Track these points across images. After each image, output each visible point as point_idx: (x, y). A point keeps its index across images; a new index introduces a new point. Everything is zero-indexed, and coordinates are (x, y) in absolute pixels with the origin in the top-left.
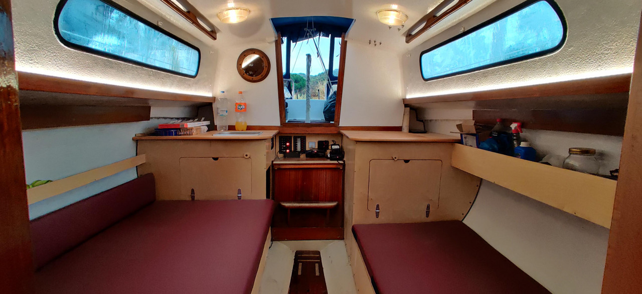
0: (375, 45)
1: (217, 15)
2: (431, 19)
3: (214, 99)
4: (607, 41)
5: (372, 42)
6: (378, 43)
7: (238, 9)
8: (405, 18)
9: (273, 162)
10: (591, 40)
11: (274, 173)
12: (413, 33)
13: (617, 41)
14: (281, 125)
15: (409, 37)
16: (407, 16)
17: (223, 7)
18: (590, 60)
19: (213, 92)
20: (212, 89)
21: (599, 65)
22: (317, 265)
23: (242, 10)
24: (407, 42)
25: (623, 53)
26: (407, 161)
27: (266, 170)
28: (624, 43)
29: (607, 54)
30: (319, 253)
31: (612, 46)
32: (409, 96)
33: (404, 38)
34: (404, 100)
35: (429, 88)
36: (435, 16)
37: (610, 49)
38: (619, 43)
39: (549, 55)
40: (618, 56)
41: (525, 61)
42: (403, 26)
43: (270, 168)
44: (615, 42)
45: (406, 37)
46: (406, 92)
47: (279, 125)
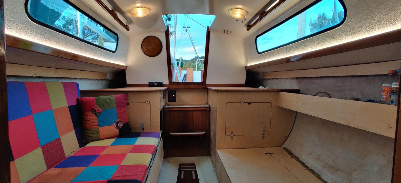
0: (228, 33)
1: (130, 11)
2: (262, 14)
3: (126, 67)
4: (372, 15)
5: (226, 32)
6: (229, 32)
7: (143, 7)
8: (246, 13)
9: (164, 106)
10: (362, 16)
11: (164, 113)
12: (251, 24)
13: (378, 14)
14: (169, 83)
15: (249, 27)
16: (247, 12)
17: (133, 6)
18: (362, 28)
19: (126, 63)
20: (125, 61)
21: (368, 30)
22: (193, 173)
23: (145, 8)
24: (248, 30)
25: (382, 21)
26: (249, 104)
27: (160, 111)
28: (382, 15)
29: (373, 23)
30: (194, 165)
31: (376, 18)
32: (249, 65)
33: (246, 28)
34: (246, 67)
35: (262, 58)
36: (264, 12)
37: (374, 20)
38: (380, 15)
39: (336, 29)
40: (379, 23)
41: (322, 34)
42: (245, 19)
43: (162, 109)
44: (377, 15)
45: (247, 27)
46: (247, 62)
47: (168, 83)
